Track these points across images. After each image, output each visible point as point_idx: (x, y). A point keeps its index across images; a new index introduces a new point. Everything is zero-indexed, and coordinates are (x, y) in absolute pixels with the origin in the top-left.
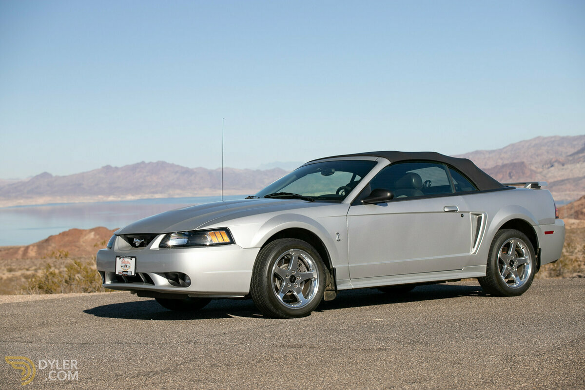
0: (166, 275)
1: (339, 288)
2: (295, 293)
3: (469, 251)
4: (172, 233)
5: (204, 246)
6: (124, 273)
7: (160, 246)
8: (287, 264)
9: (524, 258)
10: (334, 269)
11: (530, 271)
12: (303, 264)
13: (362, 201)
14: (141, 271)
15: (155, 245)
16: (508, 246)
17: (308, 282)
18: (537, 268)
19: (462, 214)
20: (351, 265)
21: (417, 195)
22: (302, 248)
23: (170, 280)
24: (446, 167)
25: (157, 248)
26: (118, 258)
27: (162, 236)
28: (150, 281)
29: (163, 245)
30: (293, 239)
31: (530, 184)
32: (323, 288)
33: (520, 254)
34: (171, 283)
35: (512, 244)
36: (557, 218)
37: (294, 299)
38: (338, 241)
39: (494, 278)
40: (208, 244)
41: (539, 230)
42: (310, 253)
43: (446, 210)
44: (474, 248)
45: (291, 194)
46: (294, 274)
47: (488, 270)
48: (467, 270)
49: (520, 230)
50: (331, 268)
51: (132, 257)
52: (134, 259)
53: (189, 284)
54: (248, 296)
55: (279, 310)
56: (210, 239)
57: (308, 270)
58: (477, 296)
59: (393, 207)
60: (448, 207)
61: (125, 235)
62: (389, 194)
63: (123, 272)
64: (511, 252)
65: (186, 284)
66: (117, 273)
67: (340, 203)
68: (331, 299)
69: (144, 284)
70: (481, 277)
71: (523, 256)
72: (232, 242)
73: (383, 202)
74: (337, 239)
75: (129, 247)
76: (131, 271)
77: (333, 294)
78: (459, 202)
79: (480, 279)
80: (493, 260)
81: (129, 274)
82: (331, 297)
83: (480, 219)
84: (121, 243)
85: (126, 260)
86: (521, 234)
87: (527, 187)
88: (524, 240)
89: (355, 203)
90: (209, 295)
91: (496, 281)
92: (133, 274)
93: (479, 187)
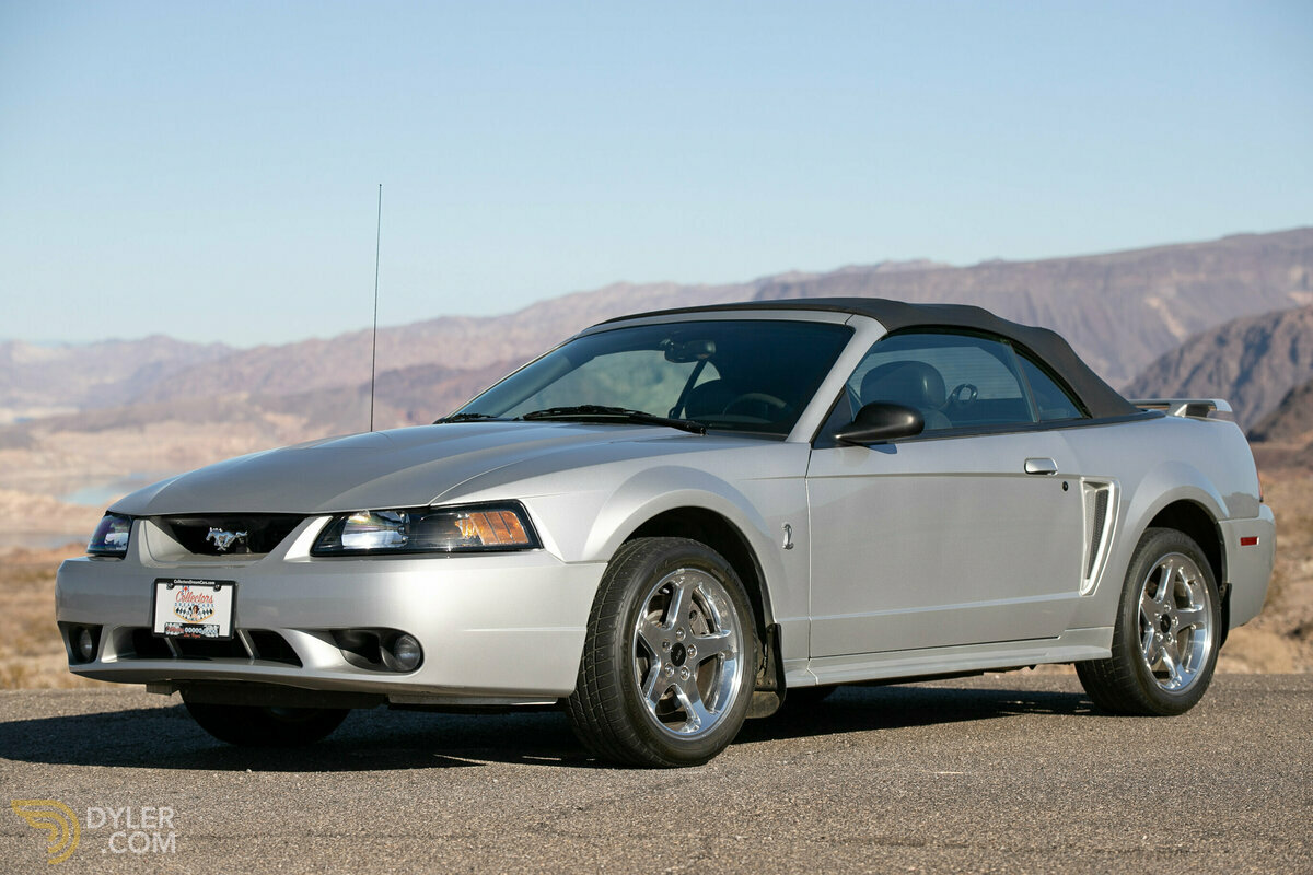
0: (335, 637)
1: (793, 680)
2: (683, 696)
3: (1078, 589)
4: (352, 514)
5: (440, 553)
6: (187, 630)
7: (316, 551)
8: (659, 613)
9: (1192, 610)
10: (776, 629)
11: (1207, 644)
12: (700, 613)
13: (838, 436)
14: (249, 622)
15: (299, 546)
16: (1157, 578)
17: (710, 664)
18: (1221, 636)
19: (1065, 483)
20: (815, 618)
21: (937, 425)
22: (705, 565)
23: (346, 652)
24: (1009, 349)
25: (304, 558)
26: (162, 587)
27: (321, 522)
28: (291, 657)
29: (328, 547)
30: (684, 540)
31: (1185, 406)
32: (750, 686)
33: (1181, 600)
34: (354, 663)
35: (1166, 570)
36: (1261, 501)
37: (680, 716)
38: (788, 547)
39: (1130, 664)
40: (449, 547)
41: (1231, 530)
42: (723, 580)
43: (1030, 468)
44: (1088, 577)
45: (619, 410)
46: (680, 640)
47: (1117, 639)
48: (1073, 640)
49: (1188, 534)
50: (767, 624)
51: (218, 585)
52: (227, 590)
53: (418, 663)
54: (563, 702)
55: (651, 745)
56: (468, 530)
57: (712, 631)
58: (1086, 714)
59: (911, 457)
60: (1034, 460)
61: (163, 516)
62: (910, 420)
63: (184, 626)
64: (1164, 592)
65: (400, 665)
66: (159, 629)
67: (783, 440)
68: (763, 715)
69: (252, 662)
70: (1088, 662)
71: (1188, 606)
72: (535, 542)
73: (885, 440)
74: (786, 541)
75: (179, 553)
76: (218, 621)
77: (771, 698)
78: (1059, 447)
79: (1084, 668)
80: (1127, 611)
81: (209, 633)
82: (762, 706)
83: (1102, 499)
84: (154, 542)
85: (196, 590)
86: (1190, 543)
87: (1177, 414)
89: (821, 440)
90: (456, 696)
91: (1133, 674)
92: (225, 632)
93: (1090, 408)
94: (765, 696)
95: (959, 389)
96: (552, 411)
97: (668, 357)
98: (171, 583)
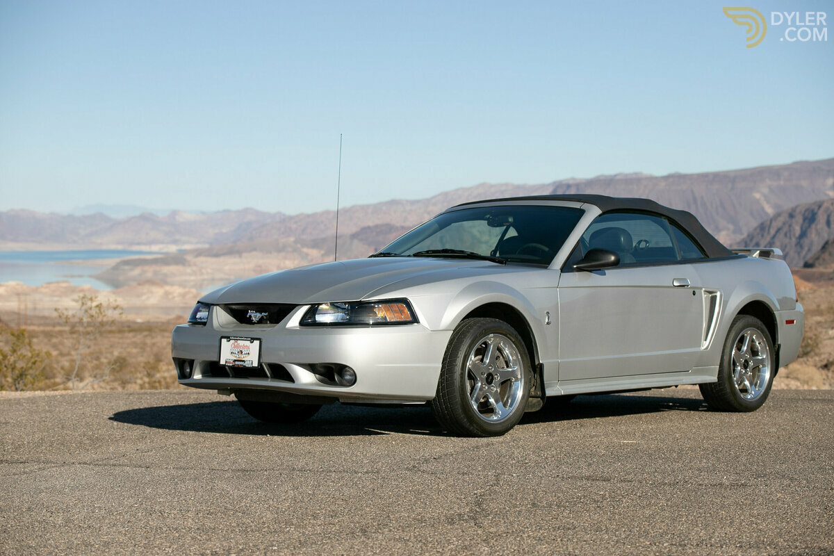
0: (312, 368)
1: (550, 392)
2: (492, 400)
3: (700, 346)
4: (321, 304)
5: (366, 325)
6: (236, 363)
7: (302, 323)
8: (480, 357)
9: (760, 358)
10: (541, 366)
11: (767, 375)
12: (501, 357)
13: (575, 266)
14: (268, 359)
15: (294, 321)
16: (742, 340)
17: (506, 384)
18: (774, 372)
19: (694, 292)
20: (562, 360)
21: (627, 261)
22: (504, 333)
23: (317, 375)
24: (666, 222)
25: (296, 327)
26: (224, 341)
27: (305, 309)
28: (288, 377)
29: (308, 321)
30: (493, 319)
31: (758, 252)
32: (527, 395)
33: (754, 352)
34: (321, 381)
35: (747, 337)
36: (797, 301)
37: (491, 411)
38: (548, 323)
39: (727, 385)
40: (371, 322)
41: (780, 316)
42: (513, 340)
43: (676, 284)
44: (706, 340)
45: (462, 252)
46: (490, 371)
47: (720, 372)
48: (696, 373)
49: (758, 318)
50: (537, 363)
51: (252, 340)
52: (257, 343)
53: (353, 381)
54: (429, 402)
55: (475, 425)
56: (381, 313)
57: (508, 367)
58: (705, 411)
59: (613, 277)
60: (678, 280)
61: (226, 304)
62: (613, 258)
63: (235, 361)
64: (745, 348)
65: (345, 382)
66: (222, 362)
67: (546, 268)
68: (534, 410)
69: (270, 380)
70: (706, 384)
71: (758, 355)
72: (415, 320)
73: (599, 268)
74: (547, 321)
75: (234, 323)
76: (252, 360)
77: (539, 402)
78: (691, 273)
79: (703, 387)
80: (726, 358)
81: (247, 365)
82: (533, 406)
83: (713, 300)
84: (221, 317)
85: (241, 343)
86: (759, 323)
87: (754, 256)
88: (763, 332)
89: (566, 268)
90: (374, 399)
91: (728, 390)
92: (255, 364)
93: (708, 254)
94: (535, 400)
95: (640, 242)
96: (427, 252)
97: (489, 224)
98: (228, 338)
